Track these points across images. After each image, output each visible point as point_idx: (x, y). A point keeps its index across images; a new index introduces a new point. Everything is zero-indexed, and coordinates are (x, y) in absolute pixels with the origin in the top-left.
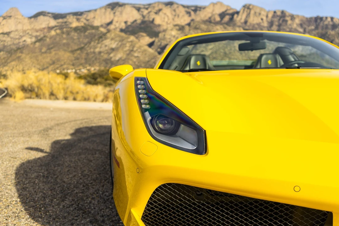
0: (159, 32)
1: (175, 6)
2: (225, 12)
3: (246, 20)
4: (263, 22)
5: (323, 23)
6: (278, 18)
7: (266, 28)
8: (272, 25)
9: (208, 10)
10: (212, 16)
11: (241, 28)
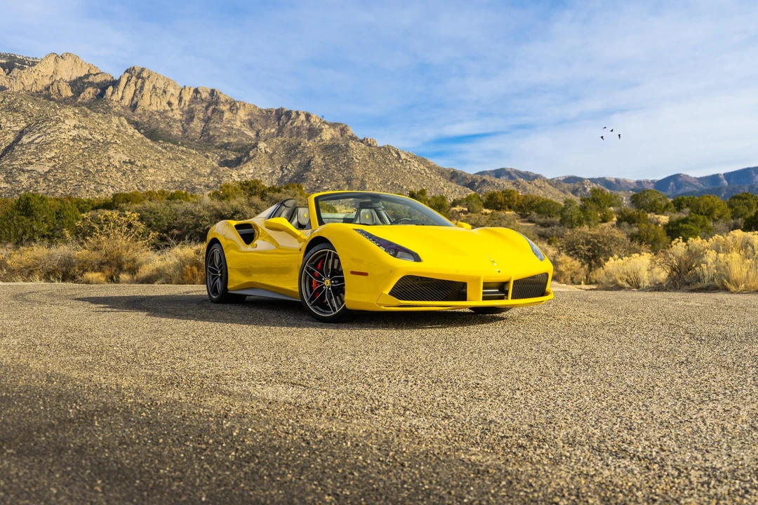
2: (86, 81)
3: (134, 102)
4: (172, 110)
5: (292, 124)
6: (204, 105)
7: (179, 124)
8: (192, 119)
9: (43, 70)
10: (52, 84)
11: (123, 118)
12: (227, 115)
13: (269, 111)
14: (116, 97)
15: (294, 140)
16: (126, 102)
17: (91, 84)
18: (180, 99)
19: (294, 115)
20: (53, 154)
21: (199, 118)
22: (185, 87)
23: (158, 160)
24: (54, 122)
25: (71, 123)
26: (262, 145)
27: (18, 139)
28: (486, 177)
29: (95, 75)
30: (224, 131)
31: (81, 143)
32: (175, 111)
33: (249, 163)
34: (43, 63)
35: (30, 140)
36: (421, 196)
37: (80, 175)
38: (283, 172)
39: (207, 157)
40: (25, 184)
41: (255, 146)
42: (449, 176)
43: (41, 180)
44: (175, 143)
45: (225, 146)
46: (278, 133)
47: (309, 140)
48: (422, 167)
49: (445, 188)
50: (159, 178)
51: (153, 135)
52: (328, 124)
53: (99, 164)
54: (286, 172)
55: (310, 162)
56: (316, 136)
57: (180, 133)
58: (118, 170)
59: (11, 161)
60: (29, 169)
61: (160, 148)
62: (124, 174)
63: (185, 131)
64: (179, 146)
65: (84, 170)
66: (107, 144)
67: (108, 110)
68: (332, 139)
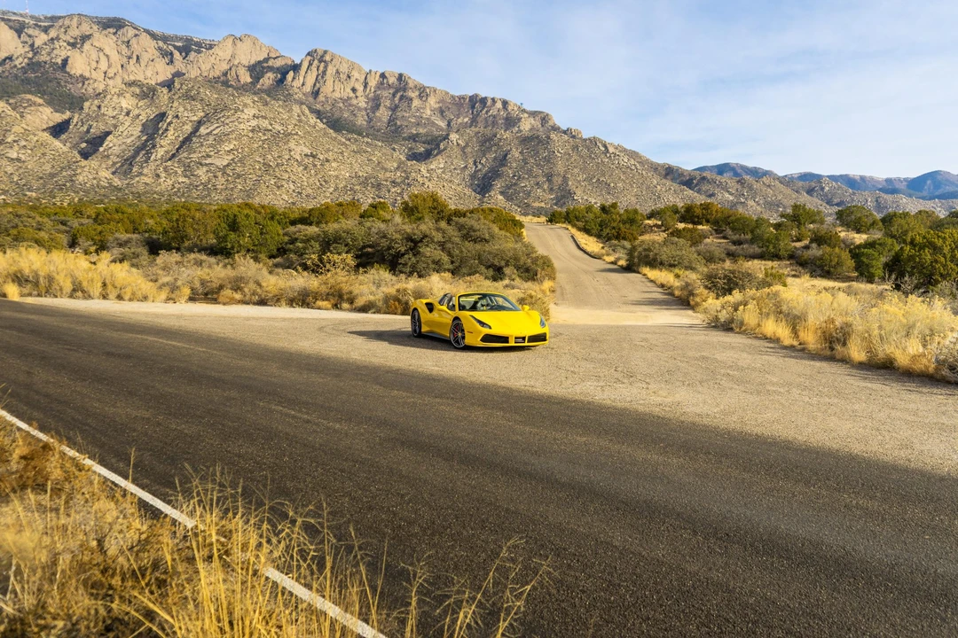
0: (83, 99)
1: (129, 32)
2: (265, 65)
3: (316, 88)
4: (357, 97)
5: (487, 112)
6: (391, 91)
7: (364, 113)
8: (377, 107)
9: (221, 53)
10: (230, 69)
11: (304, 107)
12: (416, 103)
13: (462, 98)
14: (297, 83)
15: (488, 131)
16: (308, 88)
17: (271, 69)
18: (366, 85)
19: (489, 103)
20: (232, 147)
21: (385, 106)
22: (370, 71)
23: (342, 153)
24: (232, 112)
25: (250, 112)
26: (454, 137)
27: (196, 130)
28: (707, 174)
29: (275, 58)
30: (413, 120)
31: (260, 134)
32: (360, 98)
33: (439, 157)
34: (221, 46)
35: (208, 131)
36: (613, 210)
37: (260, 169)
38: (477, 167)
39: (394, 149)
40: (204, 178)
41: (446, 137)
42: (664, 173)
43: (219, 174)
44: (360, 134)
45: (414, 138)
46: (472, 122)
47: (505, 131)
48: (632, 162)
49: (659, 187)
50: (343, 173)
51: (336, 124)
52: (527, 113)
53: (279, 157)
54: (480, 166)
55: (506, 155)
56: (514, 126)
57: (365, 123)
58: (300, 164)
59: (190, 154)
60: (207, 162)
61: (344, 140)
62: (305, 169)
63: (370, 120)
64: (363, 137)
65: (264, 164)
66: (288, 134)
67: (288, 97)
68: (531, 129)
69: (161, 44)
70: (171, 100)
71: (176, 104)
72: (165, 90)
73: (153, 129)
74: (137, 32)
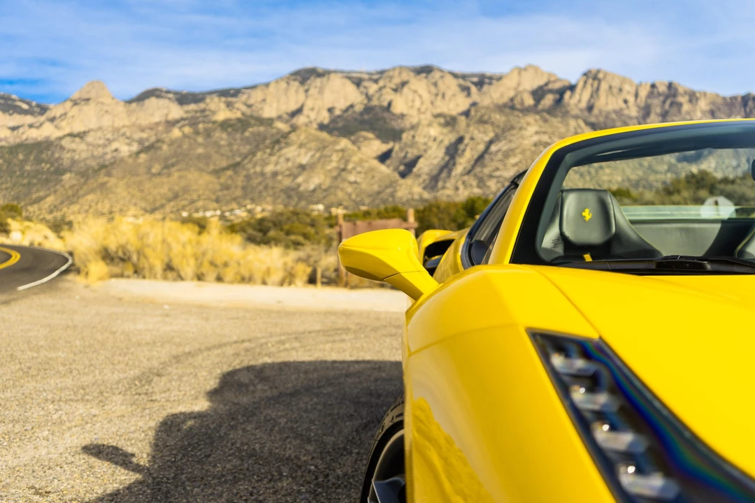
0: (402, 131)
1: (437, 75)
2: (546, 88)
3: (591, 104)
4: (628, 107)
6: (662, 99)
8: (648, 114)
9: (508, 83)
10: (516, 95)
11: (580, 120)
12: (686, 107)
13: (734, 98)
14: (573, 101)
16: (583, 104)
17: (551, 91)
18: (636, 95)
20: (517, 159)
21: (656, 114)
22: (641, 83)
24: (518, 130)
25: (532, 129)
27: (488, 148)
29: (553, 82)
31: (541, 146)
32: (632, 109)
34: (508, 77)
35: (498, 148)
59: (483, 168)
67: (566, 114)
69: (461, 81)
70: (468, 125)
71: (472, 128)
72: (463, 118)
73: (453, 151)
74: (441, 74)
